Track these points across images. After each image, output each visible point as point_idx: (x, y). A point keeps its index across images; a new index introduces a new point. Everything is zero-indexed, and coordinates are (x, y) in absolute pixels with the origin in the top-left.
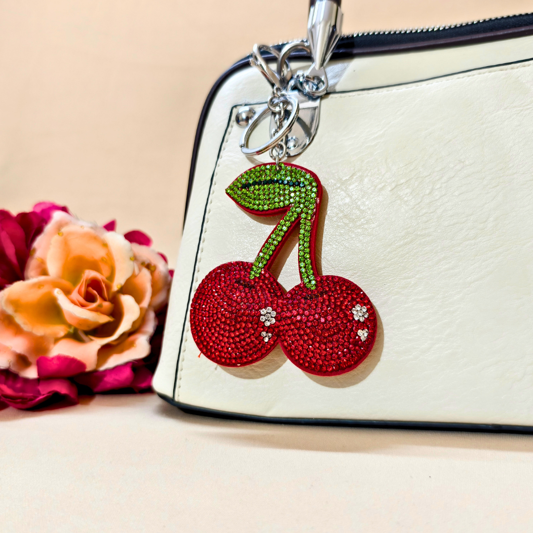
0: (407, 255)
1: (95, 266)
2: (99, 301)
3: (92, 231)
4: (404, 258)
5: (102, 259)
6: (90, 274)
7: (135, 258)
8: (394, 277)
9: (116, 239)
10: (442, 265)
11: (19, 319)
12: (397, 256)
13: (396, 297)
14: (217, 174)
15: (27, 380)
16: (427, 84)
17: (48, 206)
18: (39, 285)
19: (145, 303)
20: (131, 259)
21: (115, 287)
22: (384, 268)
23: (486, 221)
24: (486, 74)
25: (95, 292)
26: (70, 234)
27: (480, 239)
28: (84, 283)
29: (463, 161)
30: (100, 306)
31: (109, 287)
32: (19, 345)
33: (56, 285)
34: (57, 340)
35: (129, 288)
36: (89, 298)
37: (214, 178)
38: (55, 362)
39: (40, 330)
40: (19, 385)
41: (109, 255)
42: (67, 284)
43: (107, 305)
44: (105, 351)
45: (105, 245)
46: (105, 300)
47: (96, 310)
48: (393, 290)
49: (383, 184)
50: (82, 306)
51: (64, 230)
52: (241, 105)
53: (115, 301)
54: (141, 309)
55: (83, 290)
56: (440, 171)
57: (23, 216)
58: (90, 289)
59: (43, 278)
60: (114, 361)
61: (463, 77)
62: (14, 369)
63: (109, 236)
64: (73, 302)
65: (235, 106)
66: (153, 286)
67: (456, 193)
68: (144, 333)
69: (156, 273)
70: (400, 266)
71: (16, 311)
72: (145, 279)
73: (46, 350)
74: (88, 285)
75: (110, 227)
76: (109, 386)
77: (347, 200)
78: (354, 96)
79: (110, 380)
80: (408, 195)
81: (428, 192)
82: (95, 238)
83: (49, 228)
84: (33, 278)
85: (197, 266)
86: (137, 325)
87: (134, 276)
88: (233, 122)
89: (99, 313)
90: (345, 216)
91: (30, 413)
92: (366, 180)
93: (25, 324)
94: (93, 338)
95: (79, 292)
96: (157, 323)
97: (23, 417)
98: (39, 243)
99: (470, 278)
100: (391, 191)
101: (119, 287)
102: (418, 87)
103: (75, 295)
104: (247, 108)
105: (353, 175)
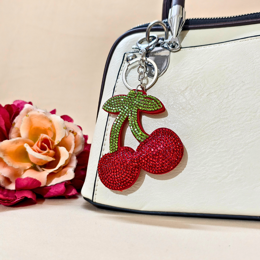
0: (215, 129)
1: (45, 132)
2: (48, 150)
3: (44, 114)
4: (214, 130)
5: (49, 128)
6: (43, 136)
7: (66, 128)
8: (208, 140)
9: (57, 119)
10: (234, 134)
11: (6, 160)
12: (210, 129)
13: (210, 150)
15: (9, 190)
16: (225, 44)
17: (21, 102)
18: (17, 142)
19: (71, 151)
20: (64, 128)
21: (56, 143)
22: (203, 135)
23: (256, 112)
24: (255, 39)
25: (46, 145)
26: (32, 115)
27: (253, 121)
28: (40, 140)
29: (244, 82)
30: (48, 152)
31: (53, 143)
32: (5, 172)
33: (25, 142)
34: (25, 170)
35: (63, 143)
36: (43, 148)
38: (25, 181)
39: (17, 165)
40: (5, 193)
41: (53, 126)
42: (31, 141)
43: (52, 152)
44: (51, 176)
45: (51, 121)
46: (50, 149)
47: (46, 154)
48: (208, 146)
49: (203, 93)
50: (39, 152)
51: (29, 114)
52: (129, 53)
53: (56, 150)
54: (69, 154)
55: (40, 144)
56: (232, 86)
57: (8, 106)
58: (43, 143)
59: (18, 138)
60: (55, 181)
61: (243, 41)
62: (2, 184)
63: (52, 116)
64: (34, 150)
65: (126, 53)
66: (75, 142)
67: (241, 98)
68: (71, 167)
69: (77, 136)
70: (212, 134)
71: (4, 156)
72: (71, 139)
73: (20, 175)
74: (42, 142)
75: (53, 112)
76: (52, 194)
77: (184, 100)
78: (187, 50)
79: (52, 191)
80: (216, 98)
81: (226, 97)
82: (46, 118)
83: (22, 112)
84: (13, 138)
85: (106, 133)
86: (67, 163)
87: (66, 137)
88: (125, 61)
89: (47, 156)
90: (183, 109)
91: (11, 208)
92: (194, 90)
93: (9, 162)
94: (44, 169)
95: (37, 145)
96: (77, 162)
97: (8, 210)
98: (17, 120)
99: (248, 141)
100: (207, 96)
101: (58, 142)
102: (220, 46)
103: (35, 147)
104: (132, 54)
105: (187, 88)
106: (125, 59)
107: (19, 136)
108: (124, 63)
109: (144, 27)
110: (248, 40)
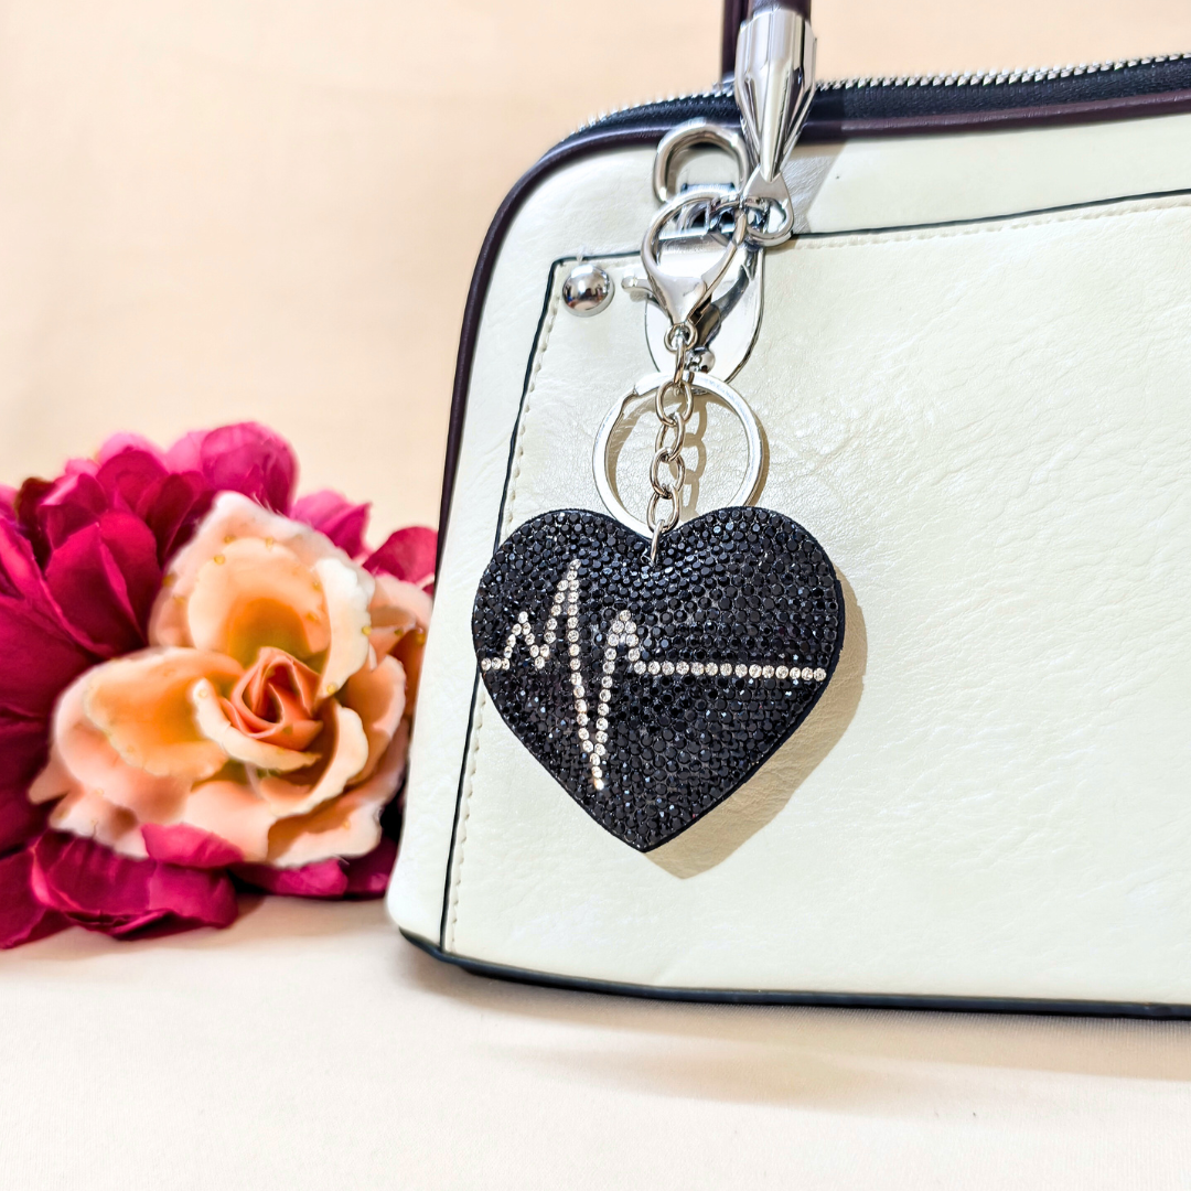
2: (286, 720)
3: (290, 556)
11: (118, 740)
14: (524, 429)
21: (324, 690)
23: (1148, 561)
26: (241, 561)
28: (259, 674)
29: (1097, 419)
30: (287, 730)
33: (200, 671)
34: (199, 783)
35: (356, 692)
37: (518, 438)
39: (163, 764)
43: (303, 727)
45: (318, 586)
46: (301, 713)
50: (250, 729)
52: (574, 258)
53: (323, 715)
58: (271, 688)
61: (1097, 216)
62: (103, 839)
65: (561, 261)
71: (113, 722)
78: (841, 246)
80: (973, 496)
87: (364, 671)
88: (557, 302)
89: (280, 748)
93: (130, 750)
101: (333, 690)
103: (235, 702)
104: (589, 268)
105: (847, 442)
106: (557, 290)
107: (185, 642)
108: (555, 313)
109: (640, 126)
110: (1121, 214)
